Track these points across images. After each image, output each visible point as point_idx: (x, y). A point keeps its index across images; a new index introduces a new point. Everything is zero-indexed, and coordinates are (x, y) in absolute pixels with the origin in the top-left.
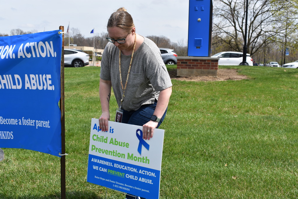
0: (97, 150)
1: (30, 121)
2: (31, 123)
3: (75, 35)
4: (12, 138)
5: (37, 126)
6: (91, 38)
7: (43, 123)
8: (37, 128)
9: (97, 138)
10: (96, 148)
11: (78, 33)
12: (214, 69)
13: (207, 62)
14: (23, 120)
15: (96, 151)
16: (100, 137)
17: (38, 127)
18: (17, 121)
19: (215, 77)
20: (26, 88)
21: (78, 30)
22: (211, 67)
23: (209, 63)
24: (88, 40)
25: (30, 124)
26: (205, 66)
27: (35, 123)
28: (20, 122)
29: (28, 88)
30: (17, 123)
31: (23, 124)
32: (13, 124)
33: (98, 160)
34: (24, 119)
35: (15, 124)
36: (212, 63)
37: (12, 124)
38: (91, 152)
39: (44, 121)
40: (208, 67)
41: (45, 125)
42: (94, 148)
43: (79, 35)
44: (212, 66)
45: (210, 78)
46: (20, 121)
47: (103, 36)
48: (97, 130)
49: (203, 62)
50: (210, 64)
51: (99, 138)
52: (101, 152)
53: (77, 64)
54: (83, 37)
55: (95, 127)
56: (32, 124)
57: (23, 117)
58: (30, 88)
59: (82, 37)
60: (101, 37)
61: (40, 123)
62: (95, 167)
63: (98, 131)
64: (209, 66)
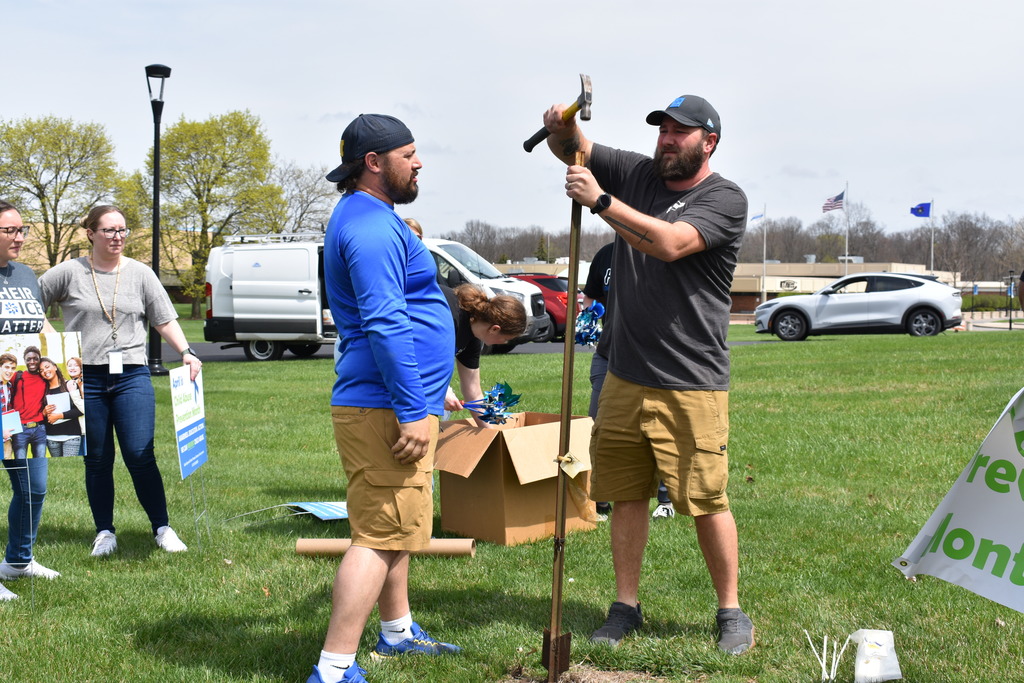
3: (853, 224)
6: (906, 235)
11: (864, 220)
21: (865, 210)
24: (898, 239)
43: (867, 225)
47: (950, 227)
53: (921, 322)
54: (879, 233)
59: (875, 232)
60: (943, 231)
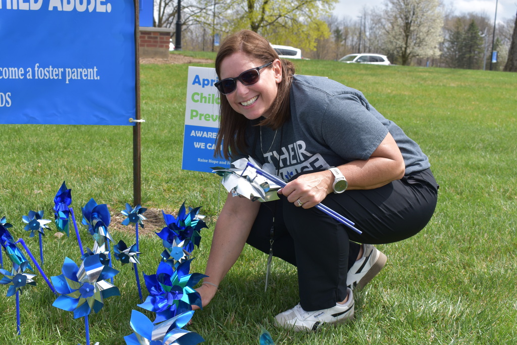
0: (203, 118)
1: (52, 71)
2: (54, 73)
4: (8, 104)
5: (68, 78)
7: (81, 73)
8: (67, 82)
9: (202, 98)
10: (200, 114)
12: (164, 46)
13: (152, 35)
14: (36, 69)
15: (200, 119)
16: (207, 96)
17: (71, 80)
18: (23, 72)
19: (166, 61)
20: (51, 8)
22: (159, 44)
23: (156, 38)
25: (52, 76)
26: (150, 42)
27: (64, 74)
28: (30, 73)
29: (55, 8)
30: (22, 75)
31: (36, 78)
32: (14, 77)
33: (205, 133)
34: (39, 67)
35: (17, 77)
36: (161, 38)
37: (11, 77)
38: (188, 121)
39: (85, 69)
40: (155, 44)
41: (86, 75)
42: (195, 114)
44: (161, 42)
45: (159, 61)
46: (29, 71)
48: (200, 84)
49: (146, 36)
50: (159, 40)
51: (205, 98)
52: (211, 119)
55: (197, 80)
56: (57, 75)
57: (38, 64)
58: (60, 9)
61: (76, 73)
62: (197, 145)
63: (203, 87)
64: (156, 42)
